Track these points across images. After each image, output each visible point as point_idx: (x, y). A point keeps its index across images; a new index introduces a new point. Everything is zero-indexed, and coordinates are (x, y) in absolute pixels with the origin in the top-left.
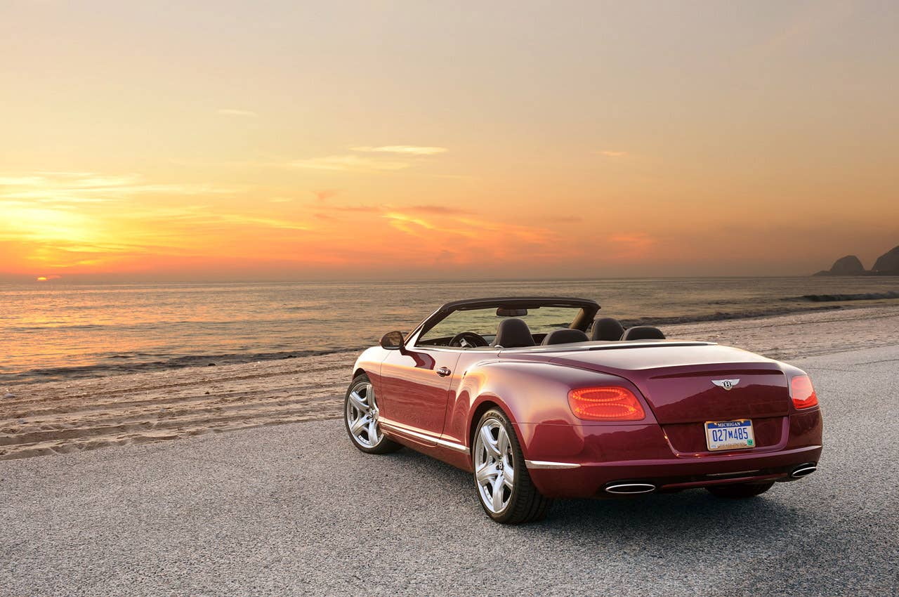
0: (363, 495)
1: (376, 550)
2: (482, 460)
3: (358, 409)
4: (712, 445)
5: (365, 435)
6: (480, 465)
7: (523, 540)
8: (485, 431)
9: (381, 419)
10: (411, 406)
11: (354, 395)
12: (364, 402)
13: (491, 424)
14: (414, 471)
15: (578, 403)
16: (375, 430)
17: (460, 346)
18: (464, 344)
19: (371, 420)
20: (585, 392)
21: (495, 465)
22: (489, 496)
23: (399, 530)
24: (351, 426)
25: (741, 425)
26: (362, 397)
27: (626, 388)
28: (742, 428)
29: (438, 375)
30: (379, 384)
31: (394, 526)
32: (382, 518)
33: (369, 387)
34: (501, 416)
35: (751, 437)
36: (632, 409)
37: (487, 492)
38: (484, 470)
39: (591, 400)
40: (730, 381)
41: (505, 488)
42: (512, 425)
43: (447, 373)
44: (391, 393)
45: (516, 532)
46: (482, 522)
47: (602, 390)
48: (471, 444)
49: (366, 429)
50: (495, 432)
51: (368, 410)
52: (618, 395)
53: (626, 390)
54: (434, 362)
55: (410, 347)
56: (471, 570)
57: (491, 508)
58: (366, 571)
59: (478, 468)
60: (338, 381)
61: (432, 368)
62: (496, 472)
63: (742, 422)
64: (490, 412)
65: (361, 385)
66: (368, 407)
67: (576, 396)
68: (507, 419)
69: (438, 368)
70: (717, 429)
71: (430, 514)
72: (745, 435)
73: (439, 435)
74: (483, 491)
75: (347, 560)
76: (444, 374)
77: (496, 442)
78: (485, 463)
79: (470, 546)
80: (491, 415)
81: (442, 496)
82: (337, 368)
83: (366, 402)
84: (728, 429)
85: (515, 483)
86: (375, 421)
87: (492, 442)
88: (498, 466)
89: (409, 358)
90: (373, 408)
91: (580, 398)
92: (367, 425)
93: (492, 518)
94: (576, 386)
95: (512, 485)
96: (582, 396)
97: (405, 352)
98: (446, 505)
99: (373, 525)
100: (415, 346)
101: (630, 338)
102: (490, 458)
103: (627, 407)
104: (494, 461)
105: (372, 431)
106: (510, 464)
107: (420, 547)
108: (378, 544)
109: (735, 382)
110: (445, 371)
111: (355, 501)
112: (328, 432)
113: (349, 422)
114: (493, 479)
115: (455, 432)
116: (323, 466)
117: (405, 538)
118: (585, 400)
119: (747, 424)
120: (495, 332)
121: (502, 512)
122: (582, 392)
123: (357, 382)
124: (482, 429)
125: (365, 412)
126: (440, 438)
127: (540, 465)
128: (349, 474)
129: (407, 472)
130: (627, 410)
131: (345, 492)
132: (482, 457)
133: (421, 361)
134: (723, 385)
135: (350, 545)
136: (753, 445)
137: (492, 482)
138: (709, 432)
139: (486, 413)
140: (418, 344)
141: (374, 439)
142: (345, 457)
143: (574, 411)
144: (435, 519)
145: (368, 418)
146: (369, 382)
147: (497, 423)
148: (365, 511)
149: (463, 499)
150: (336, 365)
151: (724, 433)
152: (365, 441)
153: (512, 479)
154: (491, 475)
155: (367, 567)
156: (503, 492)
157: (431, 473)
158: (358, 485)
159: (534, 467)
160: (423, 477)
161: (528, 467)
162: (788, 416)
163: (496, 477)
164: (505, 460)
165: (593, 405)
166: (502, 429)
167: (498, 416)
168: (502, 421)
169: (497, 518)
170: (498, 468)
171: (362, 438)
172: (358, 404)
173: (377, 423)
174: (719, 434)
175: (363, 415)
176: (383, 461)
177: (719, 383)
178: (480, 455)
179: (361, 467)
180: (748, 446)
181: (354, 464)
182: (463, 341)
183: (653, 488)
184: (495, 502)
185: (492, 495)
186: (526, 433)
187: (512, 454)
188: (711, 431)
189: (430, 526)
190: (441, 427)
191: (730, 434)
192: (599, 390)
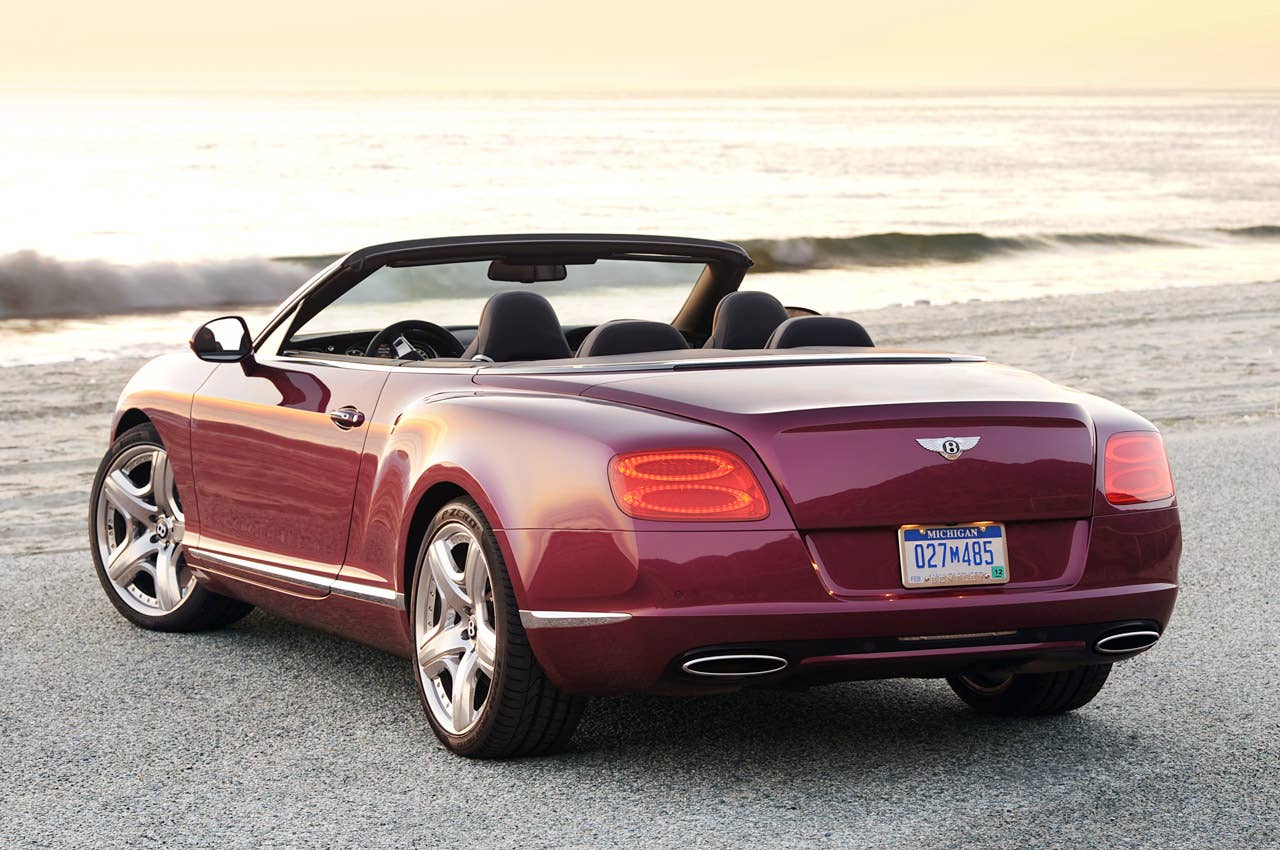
0: (148, 711)
1: (186, 800)
2: (431, 619)
3: (128, 516)
4: (913, 575)
5: (146, 582)
6: (425, 630)
7: (511, 783)
8: (439, 553)
9: (191, 539)
10: (272, 512)
11: (118, 481)
12: (144, 498)
13: (452, 534)
14: (275, 667)
15: (630, 483)
16: (173, 570)
17: (393, 354)
18: (404, 349)
19: (161, 543)
20: (646, 459)
21: (460, 628)
22: (445, 700)
23: (238, 769)
24: (108, 561)
25: (981, 535)
26: (139, 484)
27: (734, 454)
28: (982, 541)
29: (335, 425)
30: (186, 454)
31: (225, 763)
32: (198, 749)
33: (158, 457)
34: (472, 516)
35: (1001, 560)
36: (746, 498)
37: (441, 690)
38: (433, 641)
39: (658, 478)
40: (956, 440)
41: (480, 677)
42: (492, 534)
43: (355, 419)
44: (213, 478)
45: (500, 771)
46: (425, 757)
47: (682, 457)
48: (408, 583)
49: (148, 567)
50: (459, 554)
51: (154, 518)
52: (715, 467)
53: (734, 458)
54: (326, 394)
55: (267, 355)
56: (391, 826)
57: (449, 726)
58: (169, 827)
59: (421, 637)
60: (35, 454)
61: (322, 409)
62: (460, 643)
63: (983, 528)
64: (449, 508)
65: (136, 454)
66: (155, 509)
67: (627, 467)
68: (485, 522)
69: (335, 407)
70: (924, 543)
71: (308, 743)
72: (986, 557)
73: (334, 569)
74: (432, 689)
75: (125, 814)
76: (350, 421)
77: (460, 576)
78: (438, 627)
79: (395, 793)
80: (452, 514)
81: (340, 713)
82: (25, 415)
83: (150, 498)
84: (950, 543)
85: (497, 663)
86: (172, 545)
87: (453, 575)
88: (466, 631)
89: (265, 385)
90: (168, 512)
91: (635, 473)
92: (152, 558)
93: (450, 748)
94: (626, 449)
95: (492, 669)
96: (638, 468)
97: (253, 369)
98: (348, 732)
99: (175, 759)
100: (280, 353)
101: (787, 343)
102: (449, 613)
103: (735, 492)
104: (457, 620)
105: (164, 573)
106: (491, 622)
107: (283, 795)
108: (191, 790)
109: (967, 443)
110: (352, 416)
111: (130, 721)
112: (37, 583)
113: (103, 548)
114: (452, 660)
115: (372, 560)
116: (39, 656)
117: (249, 779)
118: (646, 476)
119: (992, 533)
120: (476, 323)
121: (470, 731)
122: (640, 460)
123: (124, 445)
124: (431, 547)
125: (146, 522)
126: (337, 577)
127: (550, 620)
128: (108, 673)
129: (253, 668)
130: (733, 498)
131: (102, 706)
132: (431, 614)
133: (295, 391)
134: (941, 450)
135: (129, 792)
136: (1005, 577)
137: (451, 666)
138: (907, 549)
139: (441, 512)
140: (288, 347)
141: (171, 591)
142: (95, 637)
143: (620, 502)
144: (319, 751)
145: (154, 540)
146: (159, 443)
147: (465, 532)
148: (155, 738)
149: (390, 717)
150: (20, 407)
151: (940, 550)
152: (145, 598)
153: (492, 655)
154: (449, 652)
155: (170, 823)
156: (474, 686)
157: (315, 670)
158: (133, 693)
159: (536, 626)
160: (296, 677)
161: (526, 624)
162: (1088, 519)
163: (462, 655)
164: (480, 614)
165: (661, 488)
166: (475, 546)
167: (466, 517)
168: (473, 527)
169: (460, 746)
170: (465, 635)
171: (137, 592)
172: (128, 502)
173: (179, 549)
174: (928, 553)
175: (141, 530)
176: (193, 647)
177: (934, 444)
178: (427, 607)
179: (138, 657)
180: (993, 580)
181: (120, 654)
182: (400, 343)
183: (782, 663)
184: (456, 712)
185: (450, 698)
186: (525, 553)
187: (493, 599)
188: (910, 545)
189: (307, 763)
190: (341, 552)
191: (955, 554)
192: (676, 457)
